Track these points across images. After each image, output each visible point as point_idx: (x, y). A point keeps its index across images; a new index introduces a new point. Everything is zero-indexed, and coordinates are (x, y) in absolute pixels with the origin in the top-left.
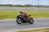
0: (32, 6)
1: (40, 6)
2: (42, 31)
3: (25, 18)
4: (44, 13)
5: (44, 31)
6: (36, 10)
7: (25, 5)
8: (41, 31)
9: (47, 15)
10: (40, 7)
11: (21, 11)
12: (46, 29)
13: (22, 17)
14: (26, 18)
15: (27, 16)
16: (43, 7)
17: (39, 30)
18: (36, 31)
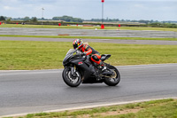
0: (80, 22)
1: (107, 21)
2: (116, 113)
3: (91, 66)
4: (123, 49)
5: (122, 113)
6: (93, 38)
7: (54, 19)
8: (111, 113)
9: (132, 54)
10: (108, 25)
11: (78, 40)
12: (128, 107)
13: (81, 64)
14: (96, 67)
15: (98, 60)
16: (119, 26)
17: (104, 110)
18: (94, 114)
